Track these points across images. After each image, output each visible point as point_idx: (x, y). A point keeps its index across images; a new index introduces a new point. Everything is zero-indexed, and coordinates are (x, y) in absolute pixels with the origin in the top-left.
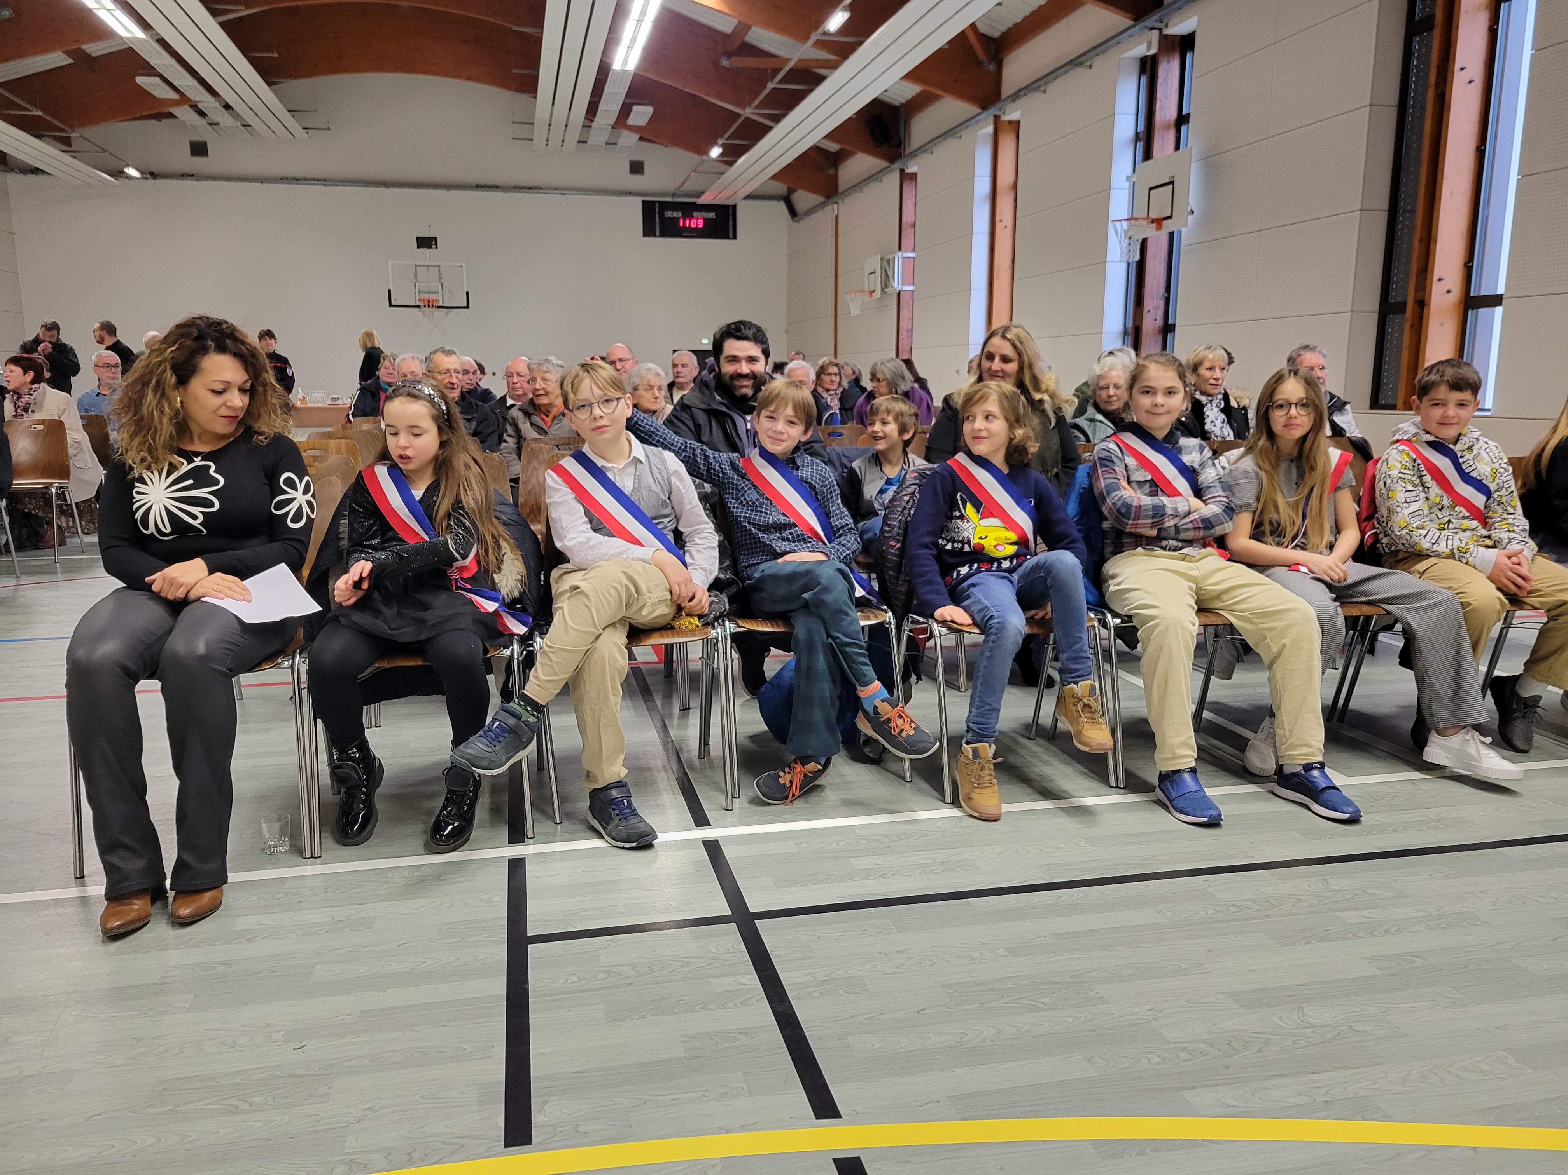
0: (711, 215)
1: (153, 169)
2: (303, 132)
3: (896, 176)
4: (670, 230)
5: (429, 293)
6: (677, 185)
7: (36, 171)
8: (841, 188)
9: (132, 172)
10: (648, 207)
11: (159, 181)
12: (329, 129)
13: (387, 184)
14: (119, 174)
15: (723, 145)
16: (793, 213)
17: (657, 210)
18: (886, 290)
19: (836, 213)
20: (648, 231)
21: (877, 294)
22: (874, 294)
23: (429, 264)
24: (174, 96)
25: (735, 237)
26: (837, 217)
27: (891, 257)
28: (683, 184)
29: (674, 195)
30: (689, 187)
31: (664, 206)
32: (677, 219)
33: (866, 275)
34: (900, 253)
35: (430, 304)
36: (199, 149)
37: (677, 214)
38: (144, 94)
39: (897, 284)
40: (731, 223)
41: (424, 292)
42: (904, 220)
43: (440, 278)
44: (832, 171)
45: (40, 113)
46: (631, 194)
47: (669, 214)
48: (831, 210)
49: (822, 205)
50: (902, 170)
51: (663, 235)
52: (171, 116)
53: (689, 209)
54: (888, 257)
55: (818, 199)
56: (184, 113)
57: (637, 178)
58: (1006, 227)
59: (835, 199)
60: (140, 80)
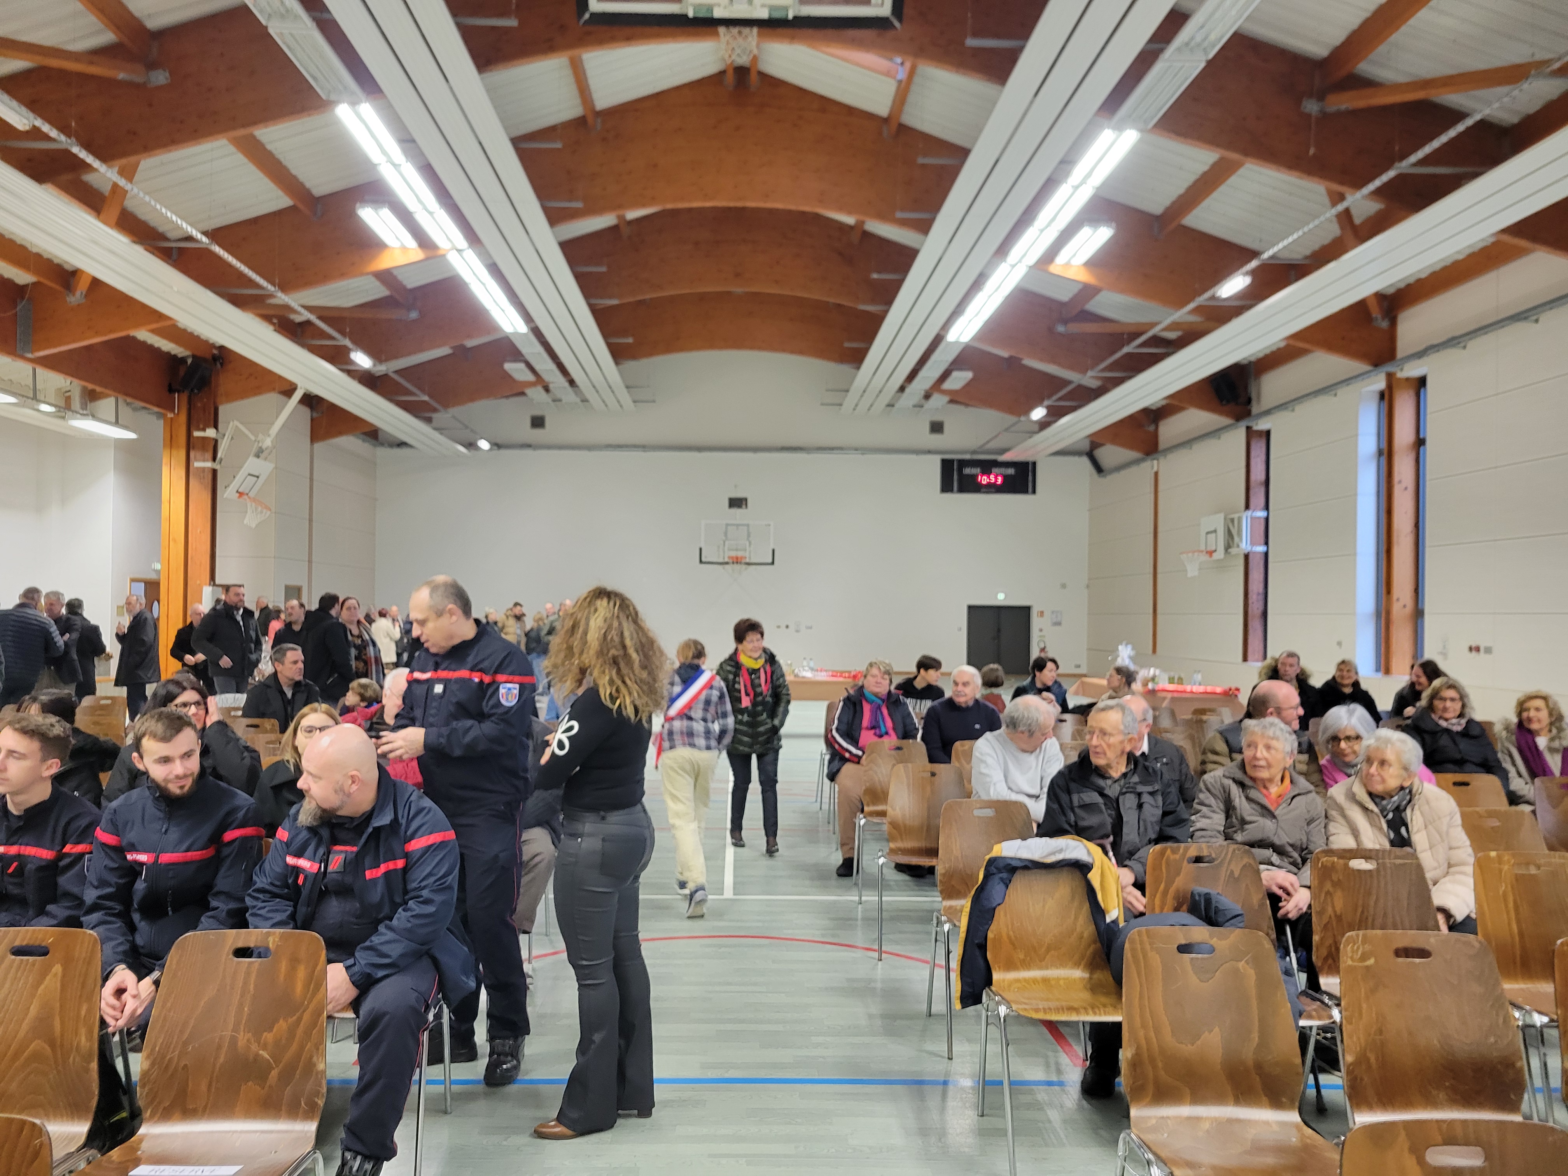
0: (1011, 471)
1: (499, 441)
2: (632, 404)
3: (1238, 435)
4: (969, 486)
5: (737, 550)
6: (982, 443)
7: (402, 444)
8: (1162, 446)
9: (484, 445)
10: (947, 466)
11: (503, 452)
12: (654, 401)
13: (700, 449)
14: (471, 445)
15: (1048, 408)
16: (1099, 468)
17: (955, 467)
18: (1230, 550)
19: (1155, 469)
20: (946, 487)
21: (1220, 554)
22: (1214, 555)
23: (737, 522)
24: (531, 377)
25: (1034, 492)
26: (1156, 474)
27: (1236, 516)
28: (988, 442)
29: (974, 452)
30: (993, 445)
31: (963, 463)
32: (975, 477)
33: (1203, 534)
34: (1249, 513)
35: (737, 561)
36: (538, 422)
37: (976, 471)
38: (507, 376)
39: (1245, 545)
40: (1030, 478)
41: (733, 550)
42: (1253, 477)
43: (749, 535)
44: (1152, 428)
45: (426, 398)
46: (929, 452)
47: (967, 471)
48: (1149, 466)
49: (1137, 462)
50: (1248, 428)
51: (961, 490)
52: (523, 394)
53: (987, 466)
54: (1232, 516)
55: (1132, 454)
56: (536, 394)
57: (936, 437)
58: (1406, 488)
59: (1155, 456)
60: (508, 366)
